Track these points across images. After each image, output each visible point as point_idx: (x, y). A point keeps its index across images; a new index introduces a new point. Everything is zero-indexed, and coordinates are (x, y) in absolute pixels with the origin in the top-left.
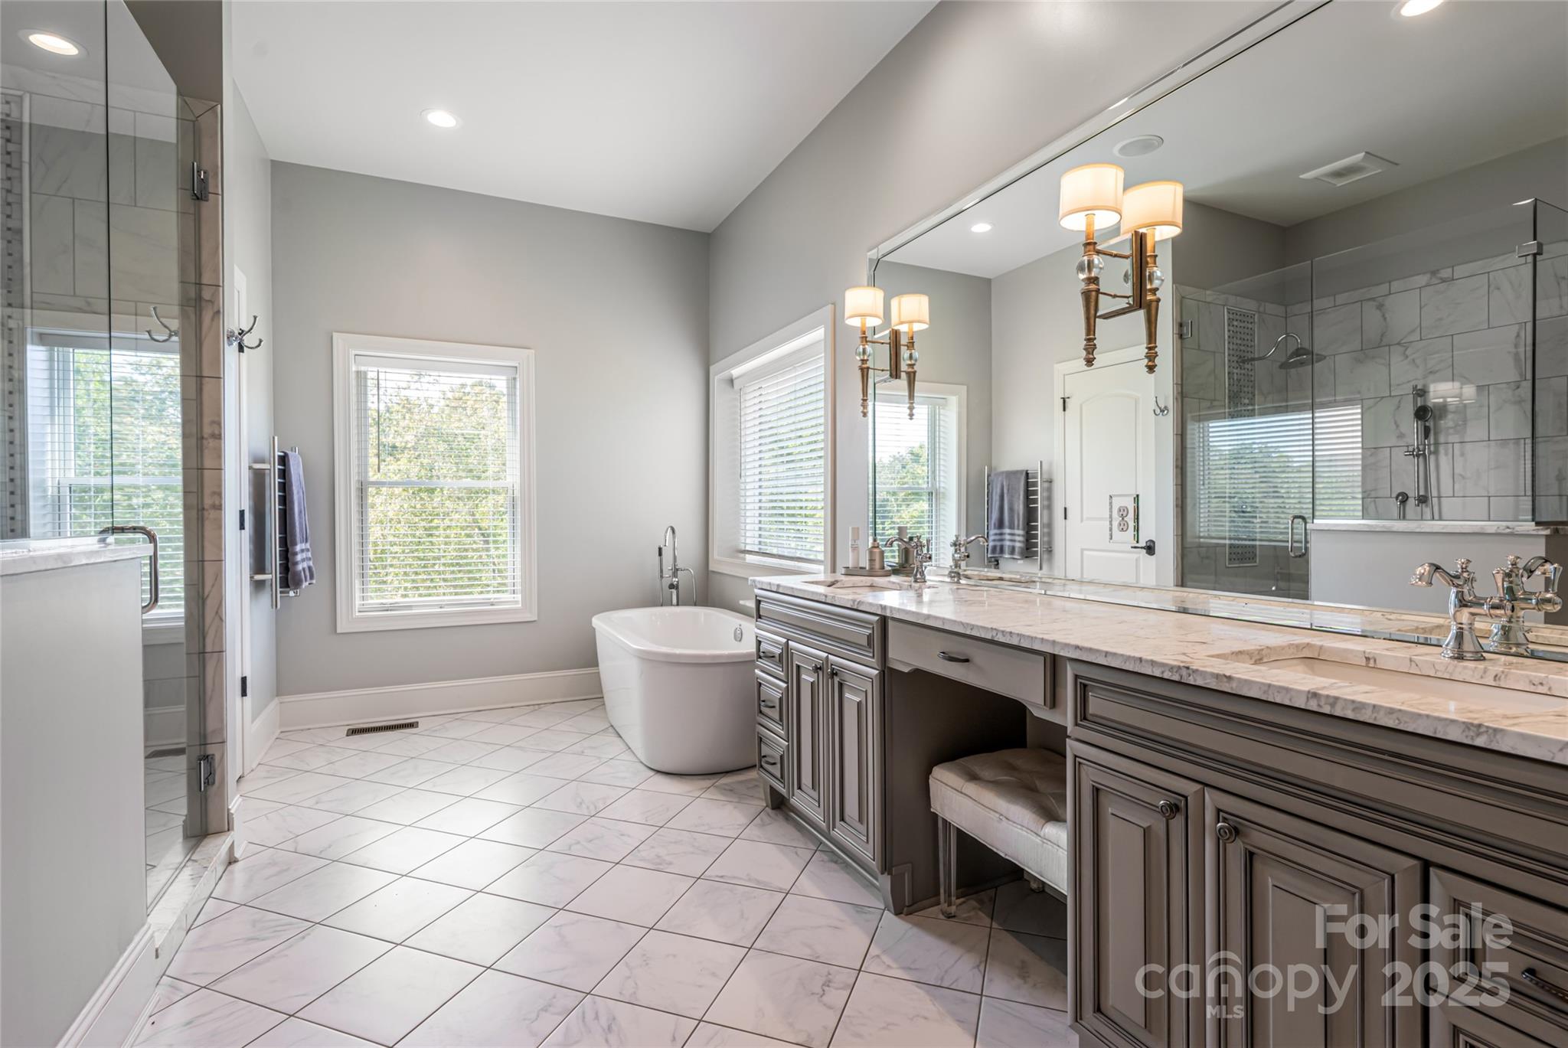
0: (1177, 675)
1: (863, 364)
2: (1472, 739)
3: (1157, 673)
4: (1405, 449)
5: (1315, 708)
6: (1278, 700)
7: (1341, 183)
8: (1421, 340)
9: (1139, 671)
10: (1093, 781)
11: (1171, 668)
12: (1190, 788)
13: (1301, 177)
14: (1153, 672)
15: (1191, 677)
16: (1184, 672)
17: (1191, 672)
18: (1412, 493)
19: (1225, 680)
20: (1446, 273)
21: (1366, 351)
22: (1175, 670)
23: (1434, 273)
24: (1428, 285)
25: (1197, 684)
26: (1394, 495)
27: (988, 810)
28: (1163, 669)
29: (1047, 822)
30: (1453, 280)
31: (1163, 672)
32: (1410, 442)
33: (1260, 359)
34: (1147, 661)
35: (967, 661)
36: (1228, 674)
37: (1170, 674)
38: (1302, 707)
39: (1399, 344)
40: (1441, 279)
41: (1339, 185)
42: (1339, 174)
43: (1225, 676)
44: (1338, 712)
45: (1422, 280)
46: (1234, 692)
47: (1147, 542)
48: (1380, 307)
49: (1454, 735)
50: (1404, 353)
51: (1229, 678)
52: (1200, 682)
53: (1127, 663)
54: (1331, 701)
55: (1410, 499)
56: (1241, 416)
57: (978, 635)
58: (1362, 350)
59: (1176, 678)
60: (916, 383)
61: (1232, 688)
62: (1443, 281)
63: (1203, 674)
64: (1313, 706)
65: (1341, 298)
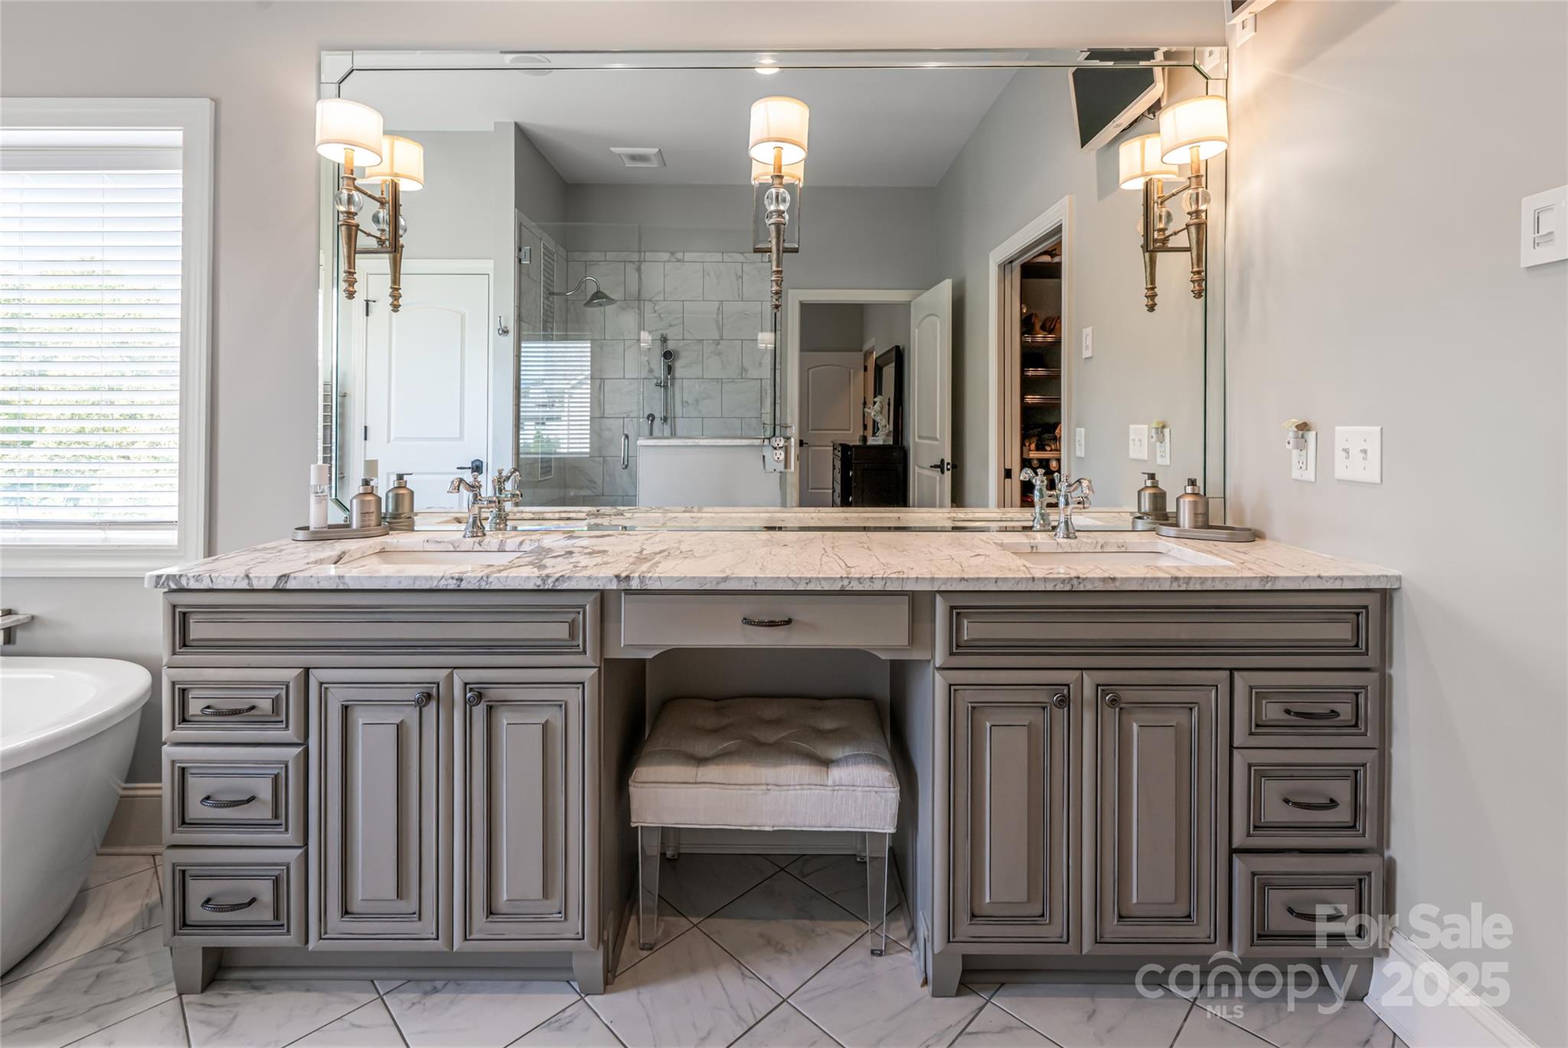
0: (1069, 585)
1: (350, 218)
2: (1265, 586)
3: (1050, 587)
4: (655, 381)
5: (1176, 588)
6: (1151, 588)
7: (629, 164)
8: (664, 300)
9: (1032, 589)
10: (970, 703)
11: (1063, 581)
12: (1070, 677)
13: (612, 149)
14: (1045, 587)
15: (1082, 585)
16: (1075, 582)
17: (1081, 580)
18: (659, 414)
19: (1110, 581)
20: (679, 255)
21: (629, 302)
22: (1067, 582)
23: (673, 253)
24: (669, 261)
25: (1086, 589)
26: (646, 416)
27: (746, 787)
28: (1055, 583)
29: (828, 768)
30: (683, 261)
31: (1055, 586)
32: (657, 375)
33: (558, 294)
34: (1039, 579)
35: (789, 622)
36: (1112, 576)
37: (1062, 585)
38: (1168, 589)
39: (650, 300)
40: (676, 258)
41: (627, 165)
42: (634, 158)
43: (1110, 578)
44: (1191, 587)
45: (665, 256)
46: (1118, 589)
47: (473, 462)
48: (639, 269)
49: (1256, 586)
50: (653, 308)
51: (1114, 579)
52: (1089, 587)
53: (1020, 585)
54: (1186, 580)
55: (656, 419)
56: (567, 340)
57: (819, 588)
58: (625, 300)
59: (1068, 588)
60: (403, 260)
61: (1116, 587)
62: (678, 261)
63: (1092, 580)
64: (1175, 587)
65: (610, 255)
